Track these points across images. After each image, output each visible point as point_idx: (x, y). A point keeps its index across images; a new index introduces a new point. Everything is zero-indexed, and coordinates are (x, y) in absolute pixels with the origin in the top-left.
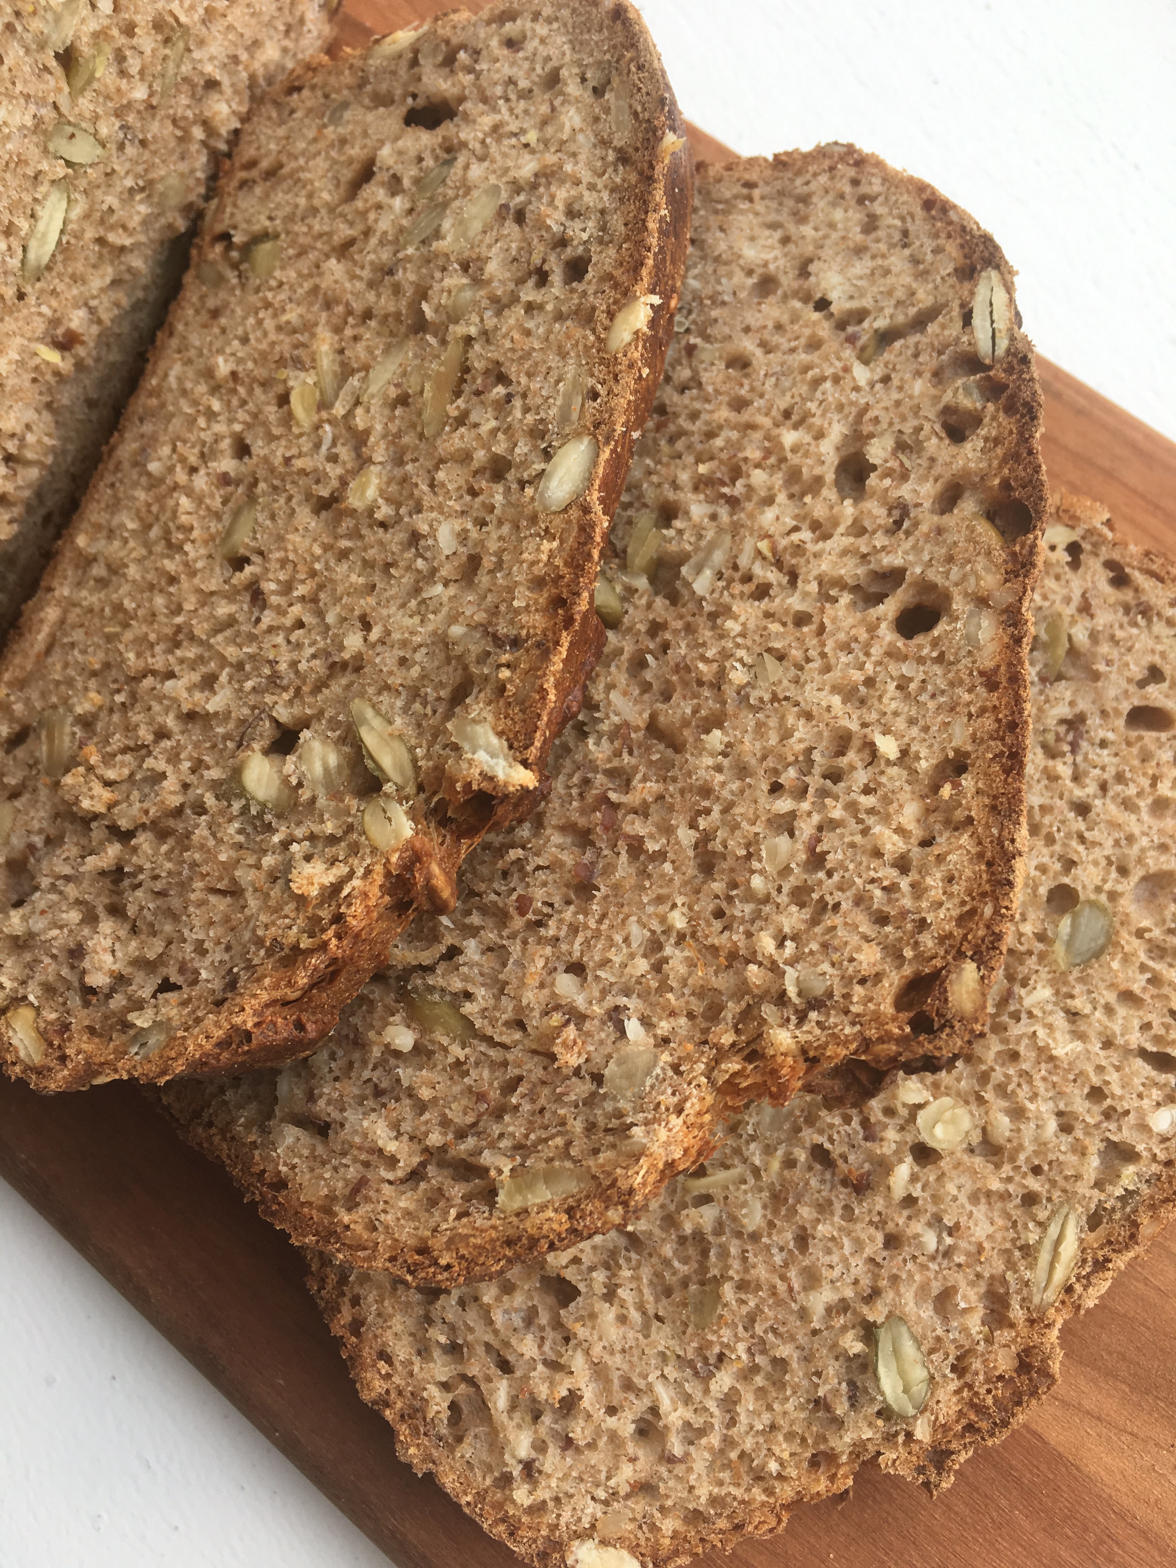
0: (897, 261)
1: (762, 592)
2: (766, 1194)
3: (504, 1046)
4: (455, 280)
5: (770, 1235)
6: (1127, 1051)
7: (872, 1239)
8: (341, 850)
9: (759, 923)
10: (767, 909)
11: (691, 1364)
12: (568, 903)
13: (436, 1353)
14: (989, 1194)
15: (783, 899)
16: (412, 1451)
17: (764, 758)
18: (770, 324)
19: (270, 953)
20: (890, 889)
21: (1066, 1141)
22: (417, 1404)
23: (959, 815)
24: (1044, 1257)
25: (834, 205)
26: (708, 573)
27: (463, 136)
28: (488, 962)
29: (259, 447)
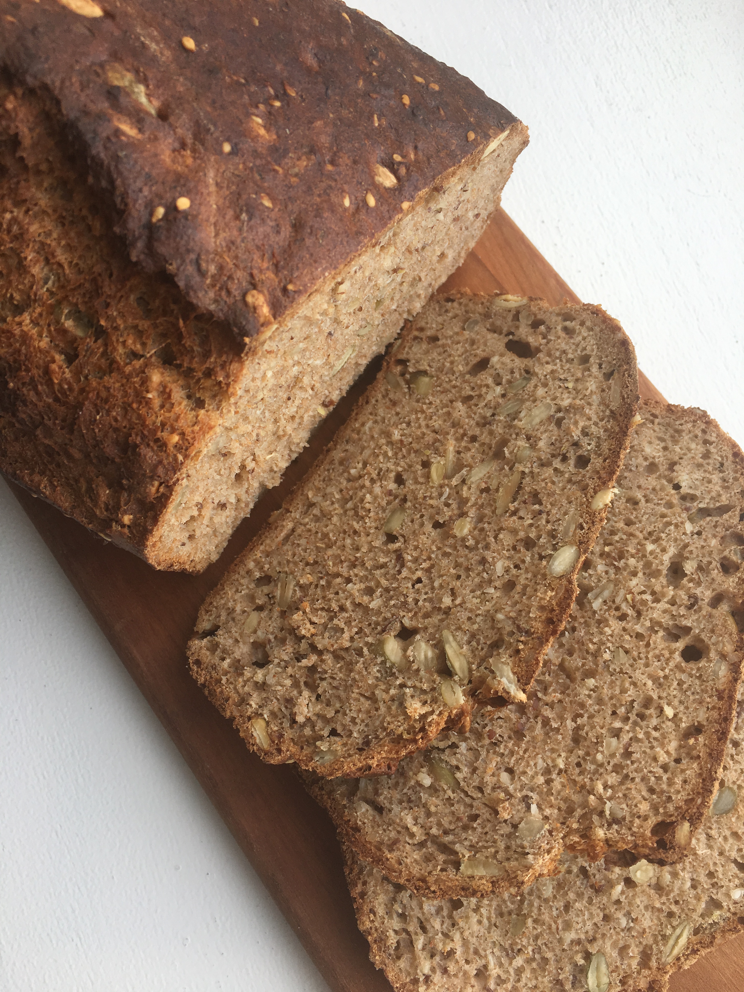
0: (716, 478)
1: (623, 617)
2: (555, 883)
3: (472, 798)
4: (522, 443)
5: (553, 902)
6: (728, 858)
7: (598, 915)
8: (428, 698)
9: (597, 776)
10: (601, 770)
11: (505, 950)
12: (510, 738)
13: (395, 916)
14: (653, 908)
15: (609, 768)
16: (377, 958)
17: (611, 698)
18: (651, 487)
19: (388, 735)
20: (659, 778)
21: (693, 892)
22: (383, 937)
23: (695, 753)
24: (671, 942)
25: (692, 440)
26: (600, 600)
27: (537, 370)
28: (470, 756)
29: (409, 483)
